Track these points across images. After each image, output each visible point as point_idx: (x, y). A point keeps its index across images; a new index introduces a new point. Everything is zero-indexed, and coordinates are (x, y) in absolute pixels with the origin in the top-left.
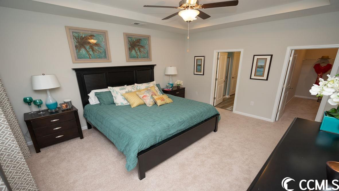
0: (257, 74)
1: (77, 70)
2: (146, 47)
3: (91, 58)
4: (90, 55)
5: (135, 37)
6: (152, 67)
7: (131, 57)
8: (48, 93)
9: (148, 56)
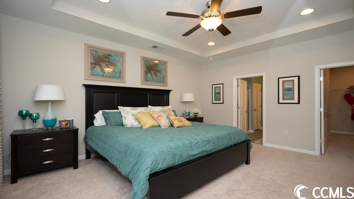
0: (286, 97)
1: (87, 86)
2: (163, 72)
3: (104, 76)
4: (104, 74)
5: (151, 61)
6: (168, 92)
7: (146, 80)
8: (50, 104)
9: (164, 80)
